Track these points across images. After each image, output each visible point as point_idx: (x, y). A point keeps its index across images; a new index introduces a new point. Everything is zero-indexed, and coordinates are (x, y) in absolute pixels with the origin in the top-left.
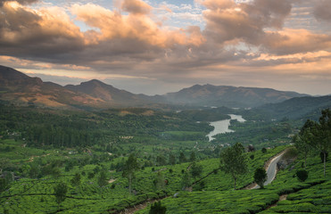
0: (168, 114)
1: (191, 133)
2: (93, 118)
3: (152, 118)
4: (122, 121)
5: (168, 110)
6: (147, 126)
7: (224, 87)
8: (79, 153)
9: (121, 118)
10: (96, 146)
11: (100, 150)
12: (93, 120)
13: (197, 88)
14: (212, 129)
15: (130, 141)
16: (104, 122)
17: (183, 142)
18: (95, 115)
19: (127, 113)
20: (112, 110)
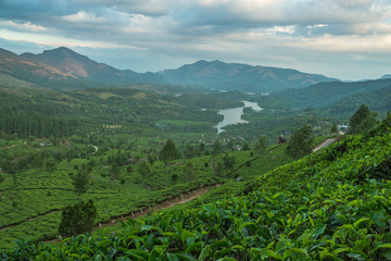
0: (165, 98)
1: (196, 123)
2: (65, 100)
3: (144, 102)
4: (104, 106)
5: (165, 93)
6: (138, 113)
7: (237, 65)
8: (55, 144)
9: (102, 101)
10: (75, 137)
11: (82, 142)
12: (65, 103)
13: (201, 65)
14: (221, 118)
15: (118, 131)
16: (80, 106)
17: (185, 134)
18: (66, 97)
19: (111, 95)
20: (91, 90)
